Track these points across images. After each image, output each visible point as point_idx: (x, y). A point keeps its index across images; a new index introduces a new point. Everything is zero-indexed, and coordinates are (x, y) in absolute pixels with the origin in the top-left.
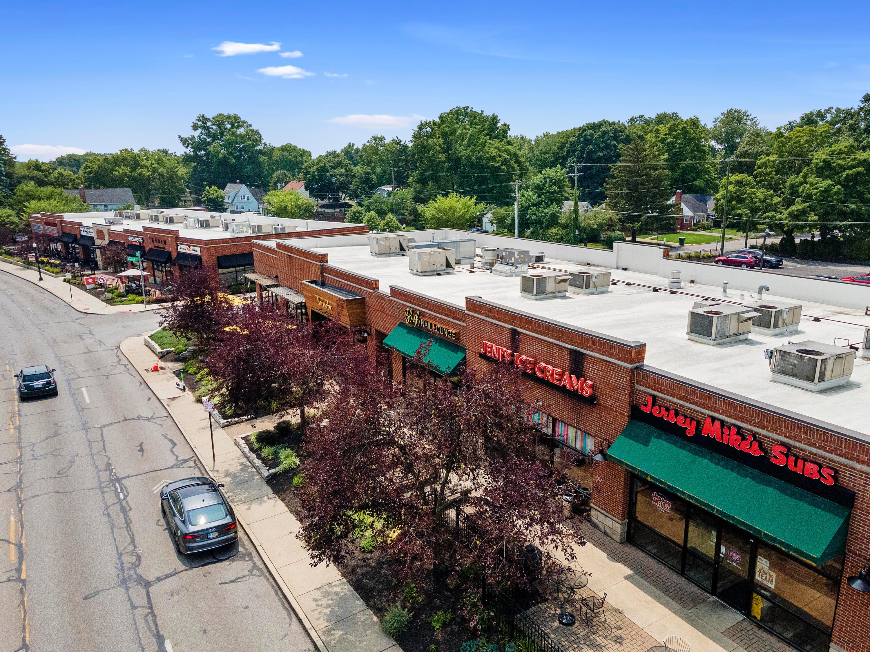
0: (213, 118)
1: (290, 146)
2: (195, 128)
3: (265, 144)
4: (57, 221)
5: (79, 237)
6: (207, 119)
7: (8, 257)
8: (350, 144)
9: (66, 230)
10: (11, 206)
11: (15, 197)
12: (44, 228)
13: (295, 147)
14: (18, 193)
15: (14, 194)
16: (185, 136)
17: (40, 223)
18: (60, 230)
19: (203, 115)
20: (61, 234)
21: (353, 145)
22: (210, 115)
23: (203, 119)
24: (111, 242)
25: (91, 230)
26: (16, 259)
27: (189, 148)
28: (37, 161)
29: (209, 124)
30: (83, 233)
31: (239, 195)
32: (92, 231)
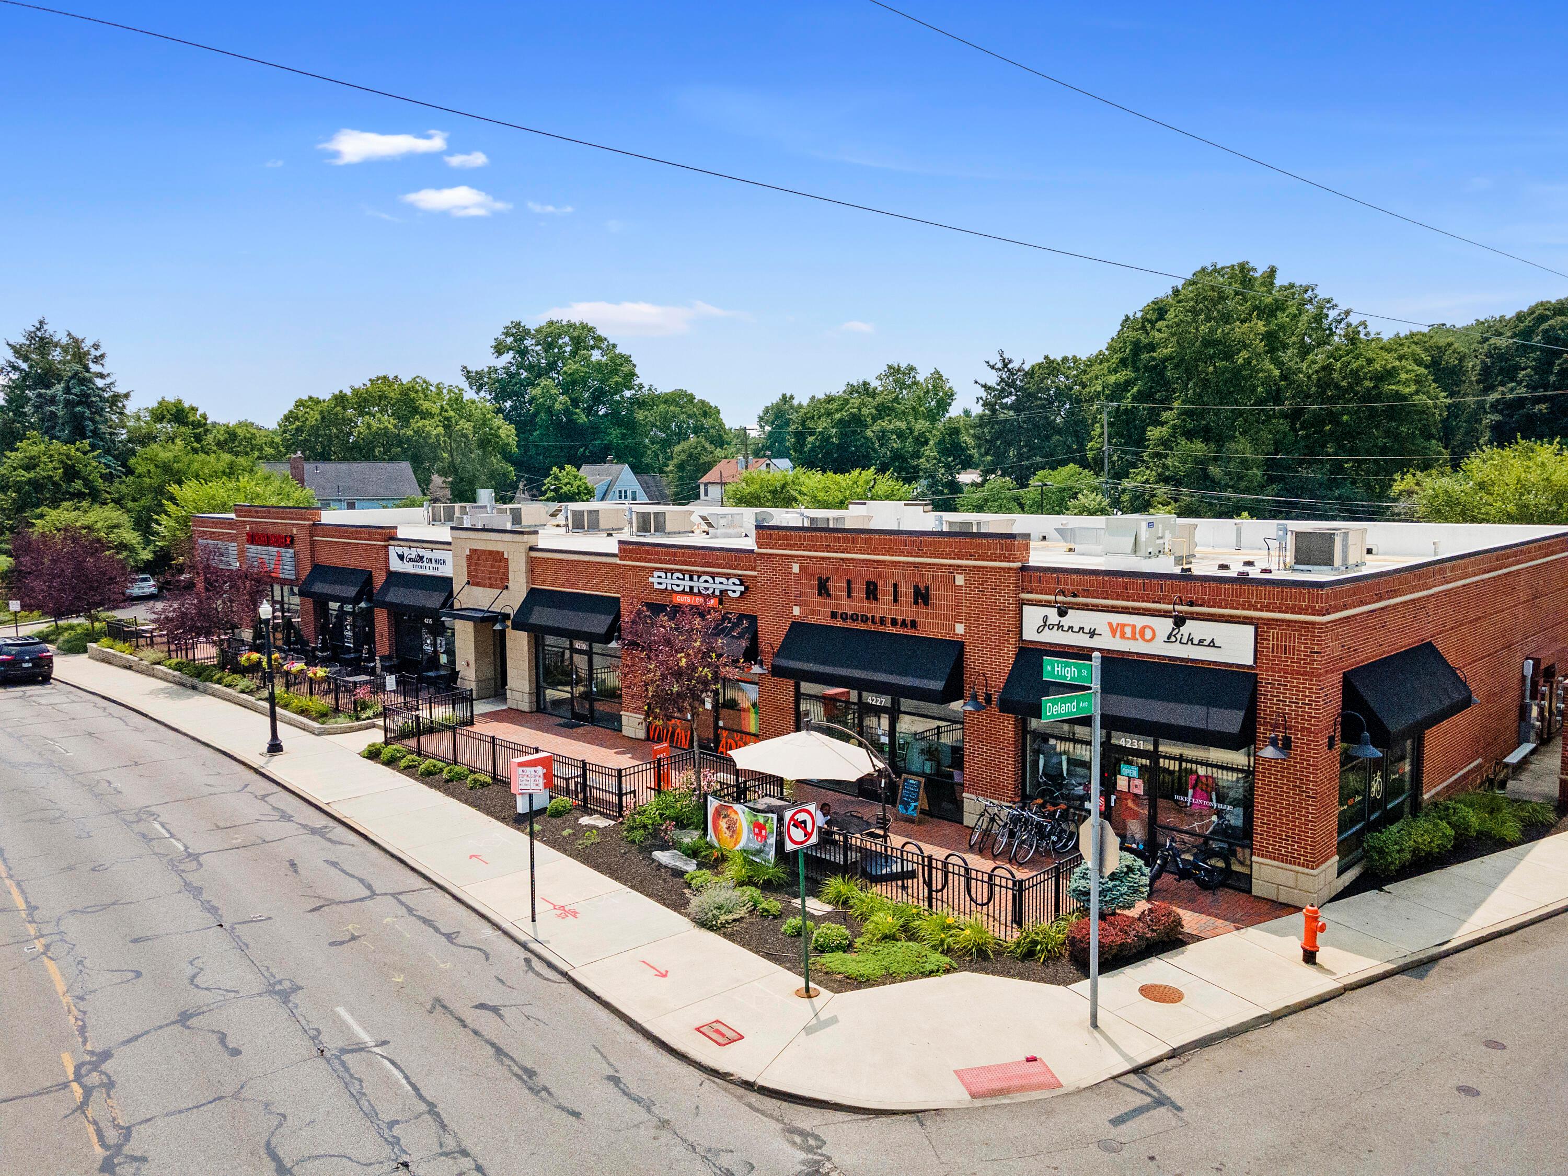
0: (538, 331)
1: (682, 394)
2: (499, 349)
3: (641, 387)
4: (296, 527)
5: (379, 580)
6: (527, 332)
7: (120, 645)
8: (784, 396)
9: (328, 558)
10: (118, 502)
11: (129, 479)
12: (242, 553)
13: (691, 398)
14: (140, 470)
15: (130, 472)
16: (475, 366)
17: (233, 538)
18: (306, 555)
19: (519, 324)
20: (307, 570)
21: (792, 397)
22: (533, 322)
23: (518, 333)
24: (534, 597)
25: (437, 555)
26: (149, 654)
27: (482, 394)
28: (179, 401)
29: (528, 342)
30: (396, 565)
31: (616, 489)
32: (447, 556)
